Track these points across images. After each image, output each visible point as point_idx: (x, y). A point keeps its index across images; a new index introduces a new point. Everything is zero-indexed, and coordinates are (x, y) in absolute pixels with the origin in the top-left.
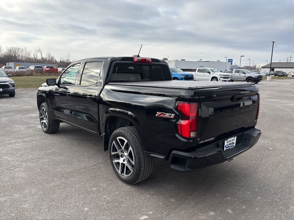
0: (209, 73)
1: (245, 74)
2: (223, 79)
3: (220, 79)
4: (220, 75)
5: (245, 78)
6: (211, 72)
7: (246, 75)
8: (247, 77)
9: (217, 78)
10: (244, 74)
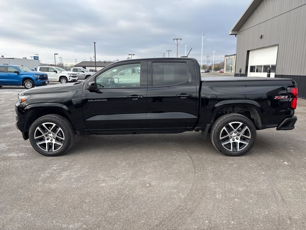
0: (56, 72)
1: (84, 72)
2: (72, 78)
3: (69, 78)
4: (68, 74)
5: (85, 77)
6: (58, 72)
7: (84, 74)
8: (86, 75)
9: (67, 78)
10: (82, 73)
